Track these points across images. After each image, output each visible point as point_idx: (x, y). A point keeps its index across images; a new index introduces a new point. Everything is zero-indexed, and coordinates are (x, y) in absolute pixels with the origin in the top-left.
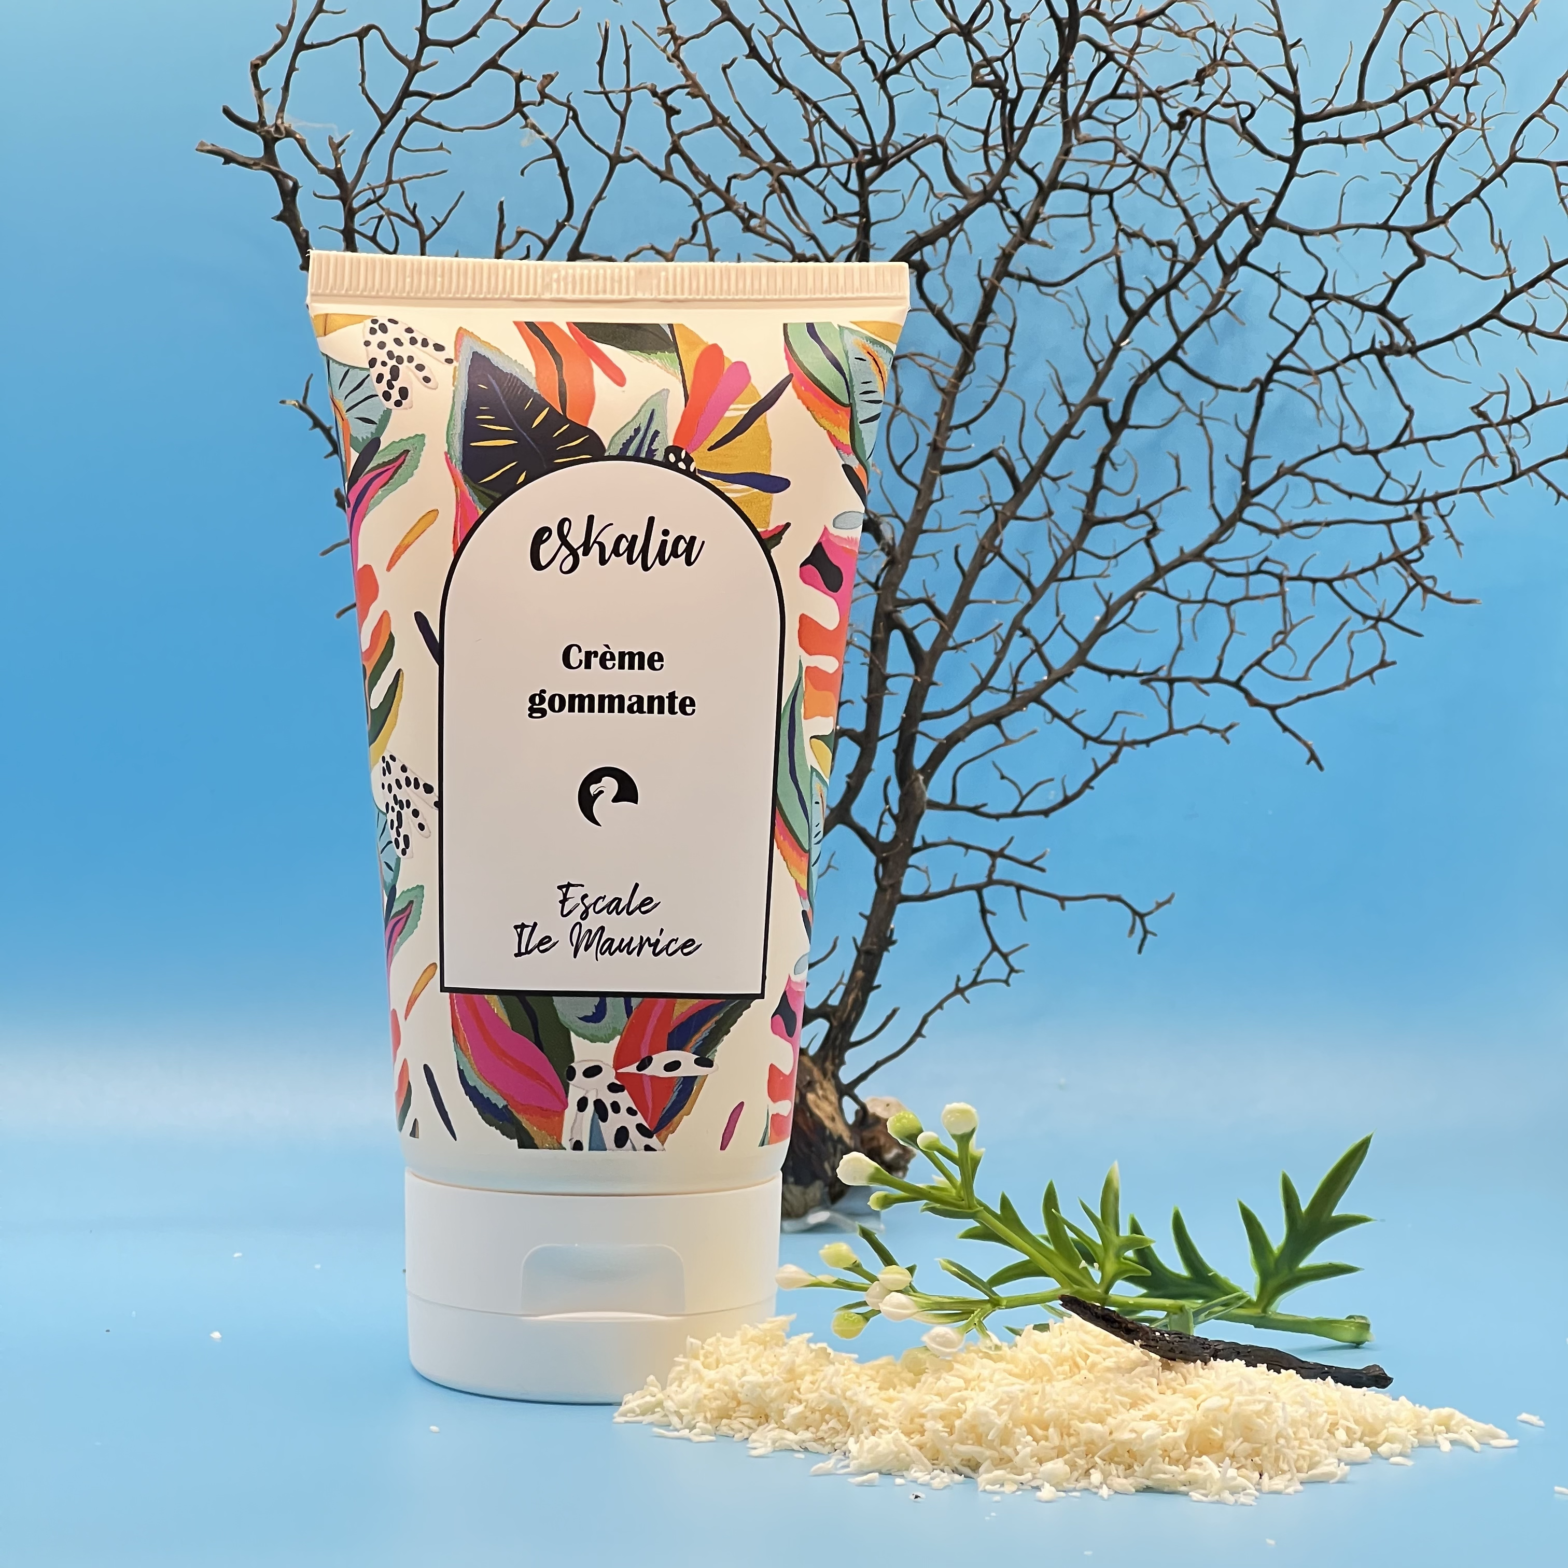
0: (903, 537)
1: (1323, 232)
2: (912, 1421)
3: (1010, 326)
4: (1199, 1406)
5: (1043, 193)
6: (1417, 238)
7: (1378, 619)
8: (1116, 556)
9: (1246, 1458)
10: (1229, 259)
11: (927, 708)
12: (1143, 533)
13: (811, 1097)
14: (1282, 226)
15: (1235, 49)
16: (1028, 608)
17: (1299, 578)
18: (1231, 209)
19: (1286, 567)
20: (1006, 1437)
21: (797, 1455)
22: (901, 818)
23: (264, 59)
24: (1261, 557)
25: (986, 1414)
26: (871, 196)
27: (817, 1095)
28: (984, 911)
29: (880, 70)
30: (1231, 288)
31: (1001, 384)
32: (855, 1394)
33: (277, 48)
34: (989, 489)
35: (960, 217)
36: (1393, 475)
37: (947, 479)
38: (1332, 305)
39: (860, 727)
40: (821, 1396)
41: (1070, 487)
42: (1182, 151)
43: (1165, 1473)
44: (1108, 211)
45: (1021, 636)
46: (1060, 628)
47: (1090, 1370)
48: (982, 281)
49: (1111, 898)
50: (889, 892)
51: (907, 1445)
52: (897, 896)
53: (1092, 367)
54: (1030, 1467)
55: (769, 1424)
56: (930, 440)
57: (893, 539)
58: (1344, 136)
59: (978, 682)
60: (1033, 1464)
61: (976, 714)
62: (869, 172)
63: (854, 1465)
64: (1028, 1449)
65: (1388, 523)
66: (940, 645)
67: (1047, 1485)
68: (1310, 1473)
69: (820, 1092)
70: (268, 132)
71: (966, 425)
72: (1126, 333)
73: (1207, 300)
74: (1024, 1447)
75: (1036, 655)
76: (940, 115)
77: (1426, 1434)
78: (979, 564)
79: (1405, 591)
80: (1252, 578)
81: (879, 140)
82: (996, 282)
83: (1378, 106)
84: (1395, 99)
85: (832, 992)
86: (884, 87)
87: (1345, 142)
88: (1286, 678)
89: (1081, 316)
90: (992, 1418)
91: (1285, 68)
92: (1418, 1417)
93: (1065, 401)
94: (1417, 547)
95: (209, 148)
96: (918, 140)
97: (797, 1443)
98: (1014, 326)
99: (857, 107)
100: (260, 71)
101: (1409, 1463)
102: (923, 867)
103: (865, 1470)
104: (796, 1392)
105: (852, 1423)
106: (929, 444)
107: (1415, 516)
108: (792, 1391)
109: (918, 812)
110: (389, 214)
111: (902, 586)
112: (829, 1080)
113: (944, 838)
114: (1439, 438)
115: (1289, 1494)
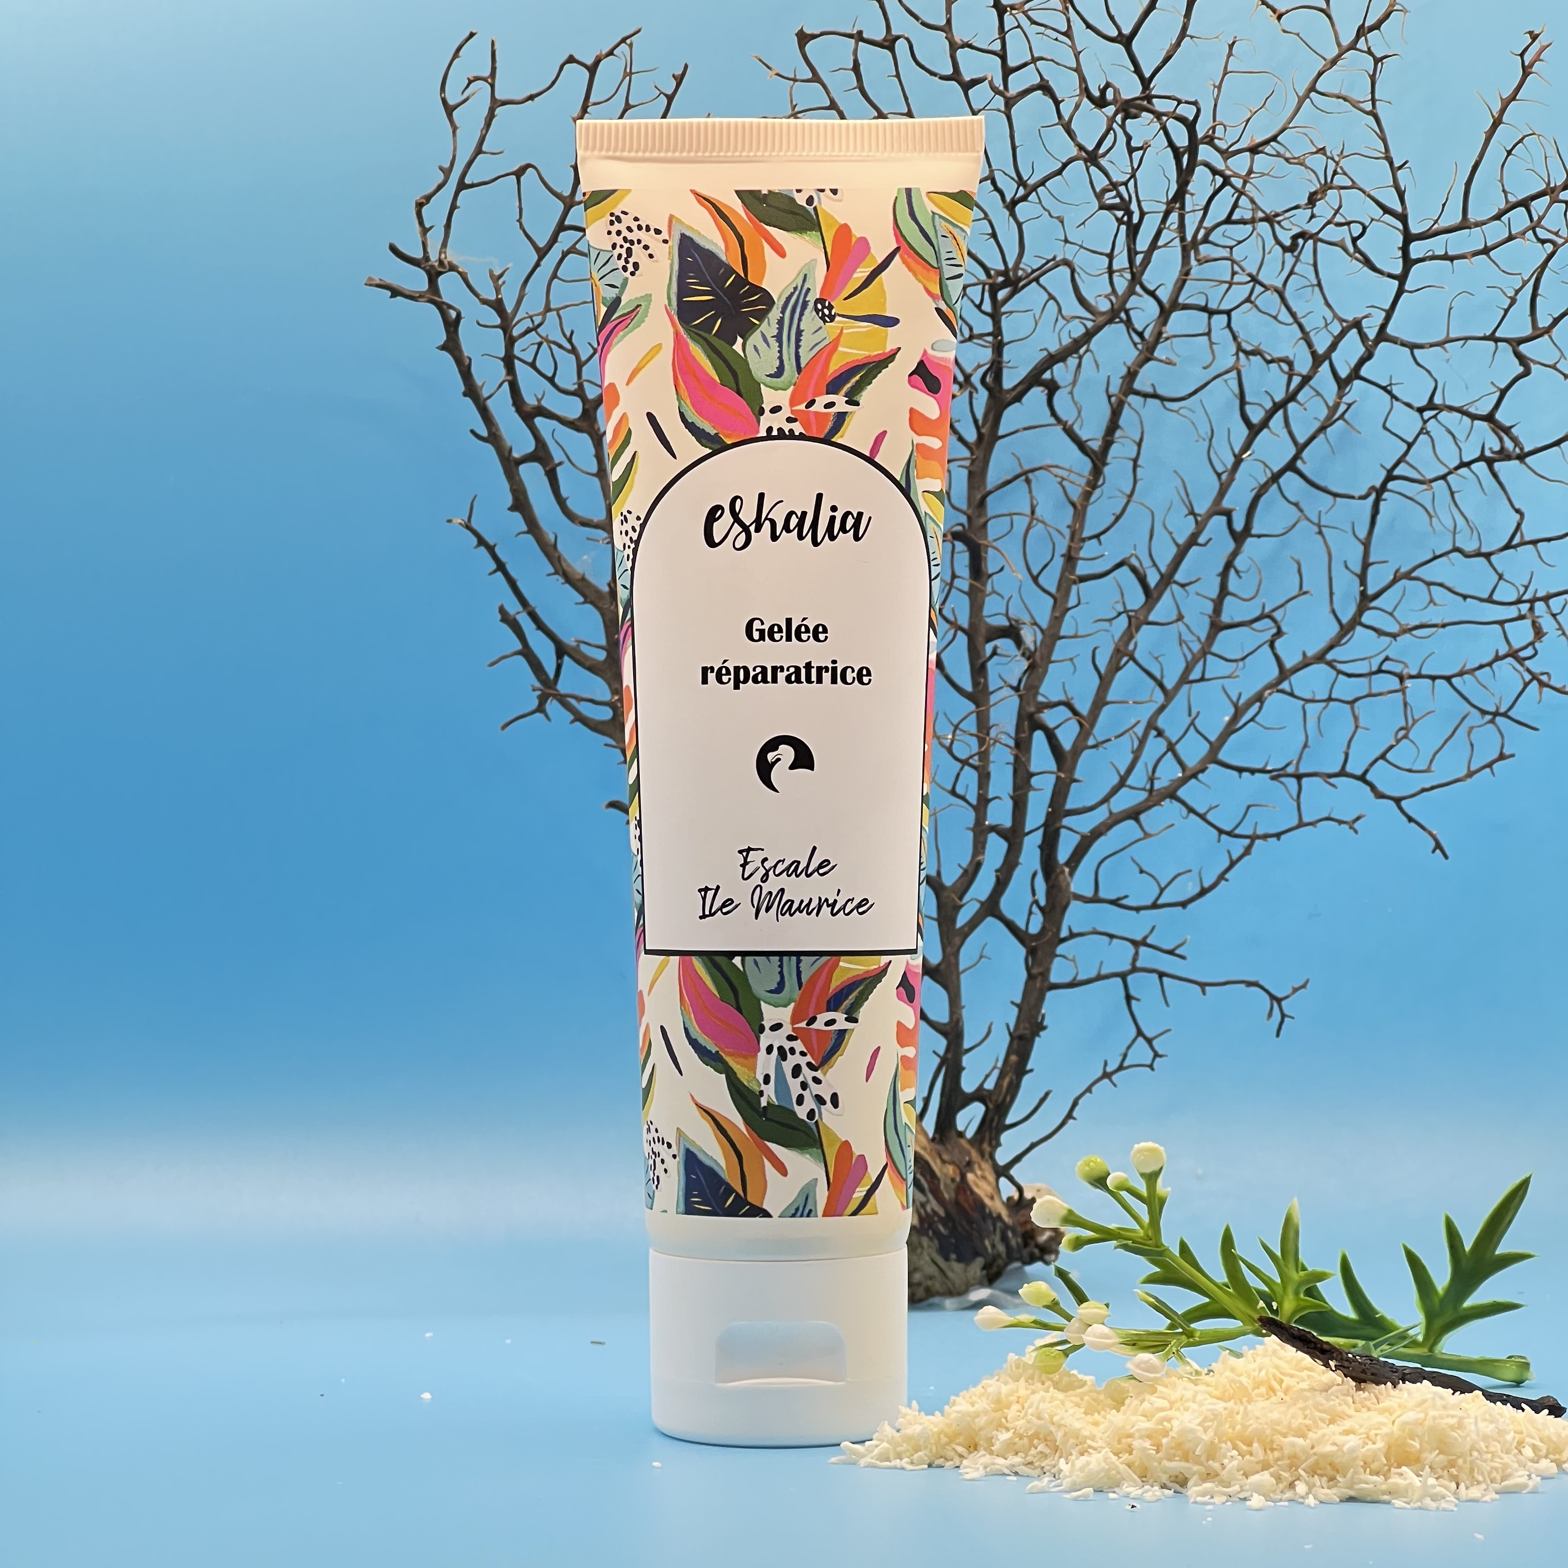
0: (1042, 643)
1: (1432, 345)
2: (1119, 1442)
3: (1138, 440)
4: (1393, 1422)
5: (1165, 313)
6: (1523, 348)
7: (1496, 714)
8: (1243, 659)
9: (1443, 1469)
10: (1344, 373)
11: (1070, 805)
12: (1268, 636)
13: (970, 1176)
14: (1394, 340)
15: (1345, 174)
16: (1162, 708)
17: (1419, 676)
18: (1345, 324)
19: (1406, 665)
20: (1212, 1452)
21: (1008, 1478)
22: (1047, 910)
23: (428, 198)
24: (1382, 657)
25: (1192, 1431)
26: (1004, 317)
27: (976, 1175)
28: (1129, 998)
29: (1008, 199)
30: (1347, 399)
31: (1130, 496)
32: (1062, 1419)
33: (440, 187)
34: (1122, 595)
35: (1089, 335)
36: (1505, 577)
37: (1083, 588)
38: (1444, 416)
39: (1007, 823)
40: (1028, 1422)
41: (1198, 594)
42: (1296, 270)
43: (1366, 1483)
44: (1227, 330)
45: (1156, 737)
46: (1192, 728)
47: (1286, 1392)
48: (1109, 397)
49: (1250, 984)
50: (1039, 980)
51: (1117, 1463)
52: (1046, 984)
53: (1215, 477)
54: (1238, 1480)
55: (979, 1451)
56: (1065, 550)
57: (1035, 642)
58: (1450, 253)
59: (1116, 780)
60: (1240, 1477)
61: (1115, 810)
62: (1001, 295)
63: (1066, 1483)
64: (1235, 1463)
65: (1501, 623)
66: (1081, 744)
67: (1255, 1495)
68: (1503, 1484)
69: (979, 1173)
70: (432, 266)
71: (1097, 536)
72: (1247, 446)
73: (1323, 413)
74: (1230, 1462)
75: (1170, 754)
76: (1066, 241)
78: (1115, 667)
79: (1521, 686)
80: (1374, 677)
81: (1011, 263)
82: (1123, 398)
83: (1482, 223)
84: (1498, 217)
85: (987, 1076)
86: (1013, 214)
87: (1452, 259)
88: (1410, 771)
89: (1205, 430)
90: (1199, 1434)
91: (1393, 189)
93: (1192, 513)
94: (1532, 644)
95: (378, 282)
96: (1048, 262)
97: (1007, 1467)
98: (1141, 440)
99: (990, 231)
100: (424, 210)
102: (1070, 957)
103: (1078, 1487)
104: (1003, 1420)
105: (1061, 1447)
106: (1063, 556)
107: (1528, 615)
108: (1000, 1418)
109: (1064, 903)
110: (550, 342)
111: (1042, 690)
112: (987, 1161)
113: (1088, 929)
114: (1549, 540)
115: (1486, 1502)
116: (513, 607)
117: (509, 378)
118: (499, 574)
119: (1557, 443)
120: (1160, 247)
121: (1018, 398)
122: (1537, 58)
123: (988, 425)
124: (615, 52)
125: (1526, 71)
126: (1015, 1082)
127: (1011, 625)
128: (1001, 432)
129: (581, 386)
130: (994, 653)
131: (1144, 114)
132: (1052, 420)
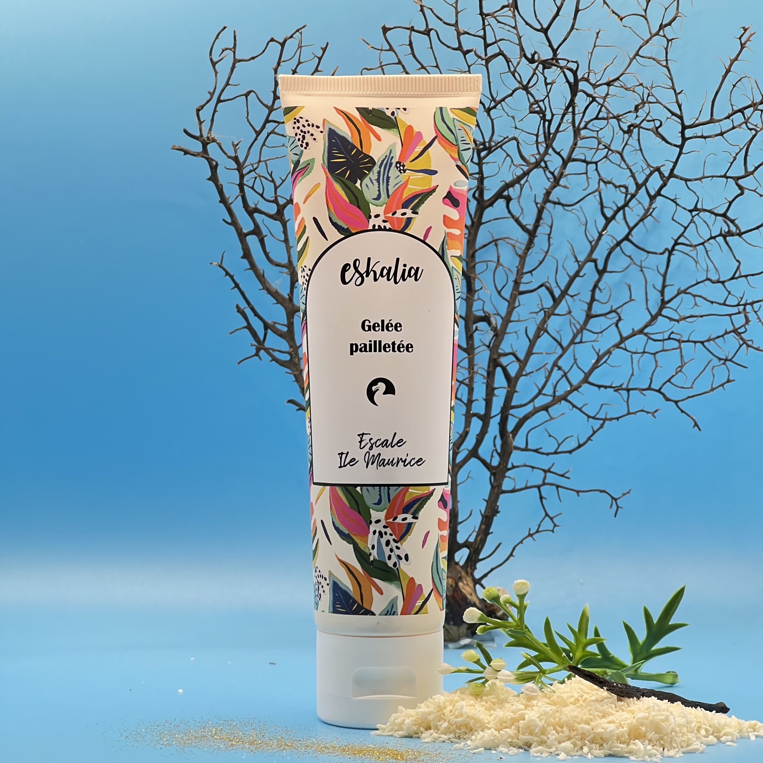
0: (502, 324)
1: (696, 180)
2: (501, 725)
3: (550, 225)
4: (634, 718)
5: (565, 164)
6: (740, 182)
7: (726, 360)
8: (601, 332)
9: (656, 741)
10: (652, 193)
11: (513, 403)
12: (615, 320)
13: (460, 584)
14: (677, 177)
15: (653, 95)
16: (560, 356)
17: (688, 341)
18: (652, 169)
19: (682, 336)
20: (544, 732)
22: (501, 454)
23: (202, 107)
24: (670, 332)
25: (534, 721)
26: (484, 165)
27: (463, 583)
28: (541, 498)
29: (487, 106)
30: (653, 206)
31: (547, 252)
32: (474, 714)
33: (208, 102)
34: (541, 301)
35: (526, 174)
36: (732, 293)
37: (521, 297)
38: (702, 214)
39: (482, 412)
41: (580, 300)
42: (628, 143)
43: (618, 748)
44: (596, 172)
45: (557, 370)
46: (575, 365)
47: (584, 701)
48: (537, 204)
49: (601, 491)
50: (496, 489)
51: (498, 736)
52: (500, 491)
53: (589, 244)
55: (431, 730)
56: (514, 279)
57: (496, 324)
58: (704, 135)
59: (537, 391)
60: (556, 744)
61: (537, 406)
62: (483, 154)
63: (473, 745)
64: (554, 737)
65: (730, 315)
66: (519, 374)
67: (562, 753)
68: (687, 748)
69: (465, 582)
70: (204, 140)
71: (531, 272)
72: (605, 228)
73: (642, 212)
74: (552, 736)
75: (564, 378)
76: (516, 128)
77: (744, 732)
78: (537, 336)
79: (738, 346)
80: (665, 342)
81: (487, 140)
82: (543, 205)
83: (720, 120)
84: (728, 117)
85: (470, 535)
86: (489, 115)
87: (705, 138)
88: (682, 388)
89: (583, 220)
90: (537, 722)
91: (676, 104)
92: (740, 724)
93: (577, 261)
94: (744, 326)
95: (177, 147)
96: (505, 139)
97: (447, 739)
98: (552, 225)
100: (200, 112)
101: (735, 745)
102: (512, 477)
103: (477, 748)
105: (473, 728)
106: (513, 281)
107: (742, 312)
108: (441, 715)
109: (510, 451)
110: (260, 176)
111: (502, 346)
112: (469, 577)
113: (522, 463)
114: (753, 275)
115: (677, 758)
116: (243, 305)
117: (241, 194)
118: (236, 289)
119: (757, 228)
120: (561, 131)
121: (491, 205)
122: (748, 40)
123: (477, 218)
124: (294, 36)
125: (743, 46)
126: (483, 538)
127: (486, 315)
128: (483, 221)
129: (276, 198)
130: (477, 329)
131: (553, 67)
132: (509, 215)
